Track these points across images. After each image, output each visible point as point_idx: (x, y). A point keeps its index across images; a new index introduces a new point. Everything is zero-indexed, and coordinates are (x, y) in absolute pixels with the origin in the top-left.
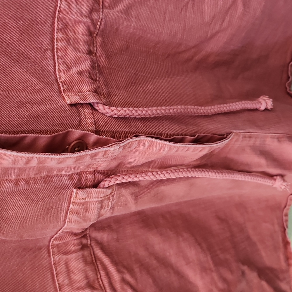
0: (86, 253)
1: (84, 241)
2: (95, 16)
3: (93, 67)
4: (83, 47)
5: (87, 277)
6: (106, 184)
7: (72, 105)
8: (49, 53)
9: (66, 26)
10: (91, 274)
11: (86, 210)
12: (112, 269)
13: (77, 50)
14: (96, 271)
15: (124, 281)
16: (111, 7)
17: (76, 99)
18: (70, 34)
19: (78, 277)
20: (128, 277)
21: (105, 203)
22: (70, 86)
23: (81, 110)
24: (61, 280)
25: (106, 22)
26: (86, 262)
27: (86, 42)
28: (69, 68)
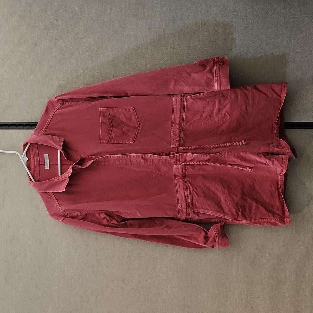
0: (184, 182)
1: (184, 179)
2: (180, 128)
3: (180, 139)
4: (178, 135)
5: (183, 187)
6: (182, 164)
7: (172, 147)
8: (170, 138)
9: (174, 131)
10: (185, 187)
11: (179, 170)
12: (191, 187)
13: (176, 136)
14: (187, 187)
15: (193, 190)
16: (185, 125)
17: (173, 146)
18: (175, 133)
19: (182, 187)
20: (195, 190)
21: (184, 169)
22: (173, 144)
23: (175, 148)
24: (177, 187)
25: (184, 129)
26: (184, 184)
27: (179, 134)
28: (174, 140)
